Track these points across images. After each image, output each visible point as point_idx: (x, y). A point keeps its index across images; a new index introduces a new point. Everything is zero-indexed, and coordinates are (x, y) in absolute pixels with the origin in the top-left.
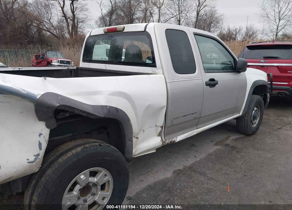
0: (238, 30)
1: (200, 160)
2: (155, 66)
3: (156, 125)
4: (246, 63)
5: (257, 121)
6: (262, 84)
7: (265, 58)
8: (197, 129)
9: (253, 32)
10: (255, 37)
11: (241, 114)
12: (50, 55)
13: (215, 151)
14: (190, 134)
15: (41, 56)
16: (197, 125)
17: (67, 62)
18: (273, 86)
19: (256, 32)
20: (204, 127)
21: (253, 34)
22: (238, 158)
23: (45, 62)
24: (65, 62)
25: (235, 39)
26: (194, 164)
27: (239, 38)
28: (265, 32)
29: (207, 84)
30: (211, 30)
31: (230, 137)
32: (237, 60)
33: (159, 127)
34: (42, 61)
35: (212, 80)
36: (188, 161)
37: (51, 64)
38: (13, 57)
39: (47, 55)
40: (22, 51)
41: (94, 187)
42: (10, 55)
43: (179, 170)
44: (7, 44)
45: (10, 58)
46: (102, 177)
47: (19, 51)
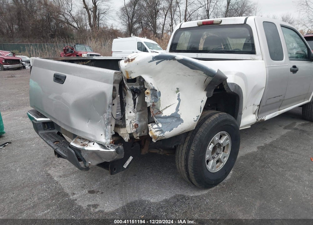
1: (276, 139)
2: (255, 53)
3: (254, 104)
8: (279, 110)
11: (310, 100)
12: (79, 49)
13: (287, 133)
14: (273, 115)
15: (70, 50)
16: (279, 107)
20: (284, 110)
22: (311, 139)
23: (74, 56)
24: (95, 56)
26: (272, 142)
29: (291, 71)
31: (295, 123)
33: (256, 105)
34: (71, 55)
35: (295, 67)
36: (266, 140)
38: (39, 51)
39: (76, 49)
40: (47, 45)
41: (218, 147)
42: (35, 50)
43: (261, 146)
44: (29, 37)
45: (36, 52)
46: (225, 140)
47: (44, 45)
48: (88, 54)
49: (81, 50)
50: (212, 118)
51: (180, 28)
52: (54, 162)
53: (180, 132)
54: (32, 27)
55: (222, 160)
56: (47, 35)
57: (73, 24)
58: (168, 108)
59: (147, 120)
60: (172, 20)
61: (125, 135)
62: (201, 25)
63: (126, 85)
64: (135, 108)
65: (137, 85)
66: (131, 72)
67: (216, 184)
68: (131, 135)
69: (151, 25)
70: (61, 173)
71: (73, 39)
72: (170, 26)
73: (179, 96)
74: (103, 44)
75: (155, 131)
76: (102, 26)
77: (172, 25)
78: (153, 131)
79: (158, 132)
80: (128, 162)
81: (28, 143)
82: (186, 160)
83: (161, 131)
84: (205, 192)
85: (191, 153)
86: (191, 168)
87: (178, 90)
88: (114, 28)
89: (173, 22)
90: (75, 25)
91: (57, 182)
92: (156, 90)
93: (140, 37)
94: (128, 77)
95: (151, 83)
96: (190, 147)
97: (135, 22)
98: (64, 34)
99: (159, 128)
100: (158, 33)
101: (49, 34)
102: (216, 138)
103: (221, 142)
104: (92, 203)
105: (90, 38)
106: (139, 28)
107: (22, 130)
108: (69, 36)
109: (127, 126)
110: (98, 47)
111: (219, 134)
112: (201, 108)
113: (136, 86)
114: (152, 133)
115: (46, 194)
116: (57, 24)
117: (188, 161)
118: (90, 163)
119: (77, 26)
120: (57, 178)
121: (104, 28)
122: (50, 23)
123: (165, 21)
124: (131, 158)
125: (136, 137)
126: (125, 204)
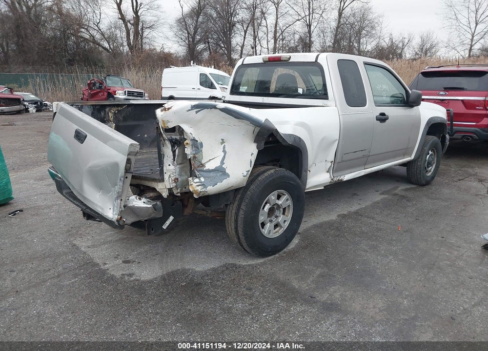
0: (406, 41)
1: (365, 206)
2: (327, 98)
3: (326, 160)
4: (420, 96)
5: (432, 169)
6: (440, 122)
7: (446, 89)
8: (365, 169)
9: (431, 45)
10: (435, 52)
11: (413, 157)
12: (111, 82)
13: (381, 199)
14: (357, 174)
15: (98, 85)
16: (364, 165)
17: (138, 94)
18: (454, 127)
19: (437, 44)
21: (432, 47)
22: (409, 206)
23: (104, 93)
24: (136, 94)
25: (400, 56)
26: (359, 209)
27: (408, 54)
28: (451, 45)
29: (378, 119)
30: (361, 40)
31: (398, 187)
32: (410, 92)
33: (328, 162)
34: (99, 92)
35: (383, 114)
36: (352, 208)
37: (113, 97)
38: (50, 86)
39: (107, 83)
40: (62, 76)
41: (277, 209)
42: (44, 83)
43: (343, 214)
44: (33, 64)
45: (44, 86)
46: (285, 201)
47: (57, 76)
48: (125, 91)
49: (114, 85)
50: (266, 174)
51: (242, 64)
52: (80, 232)
53: (226, 188)
54: (39, 49)
55: (282, 224)
56: (61, 60)
57: (102, 43)
58: (211, 161)
59: (189, 174)
60: (255, 39)
61: (163, 190)
62: (267, 62)
63: (164, 135)
64: (174, 160)
65: (177, 135)
66: (168, 122)
67: (273, 253)
68: (170, 190)
69: (223, 46)
70: (90, 243)
71: (102, 67)
72: (253, 48)
73: (224, 147)
74: (148, 75)
75: (196, 186)
76: (147, 47)
77: (256, 47)
78: (195, 185)
79: (200, 187)
80: (168, 223)
81: (45, 211)
82: (236, 221)
83: (203, 185)
84: (261, 260)
85: (241, 212)
86: (242, 230)
87: (223, 141)
88: (166, 51)
89: (257, 42)
90: (106, 45)
91: (85, 253)
92: (197, 141)
93: (205, 66)
94: (165, 126)
95: (190, 133)
96: (240, 206)
97: (199, 41)
98: (88, 59)
99: (201, 182)
100: (234, 58)
101: (65, 59)
102: (272, 197)
103: (280, 203)
104: (127, 272)
105: (129, 66)
106: (204, 50)
107: (36, 195)
108: (95, 63)
109: (165, 180)
110: (141, 80)
111: (276, 193)
112: (251, 162)
113: (175, 136)
114: (193, 188)
115: (73, 264)
116: (77, 44)
117: (238, 221)
118: (124, 220)
119: (108, 46)
120: (85, 248)
121: (150, 49)
122: (66, 42)
123: (244, 41)
124: (171, 218)
125: (177, 194)
126: (165, 273)
